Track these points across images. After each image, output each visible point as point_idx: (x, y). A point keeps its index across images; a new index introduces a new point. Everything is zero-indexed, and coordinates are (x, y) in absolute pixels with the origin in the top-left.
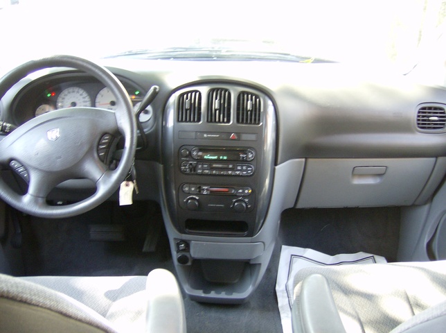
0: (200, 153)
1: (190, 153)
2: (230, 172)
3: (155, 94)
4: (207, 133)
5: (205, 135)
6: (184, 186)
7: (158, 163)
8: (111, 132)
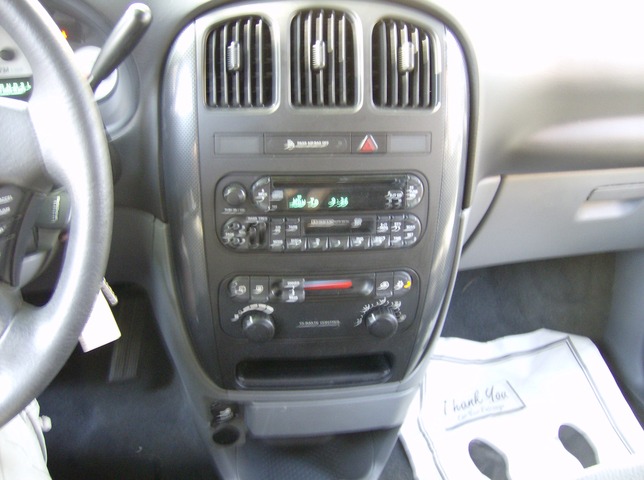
0: (278, 195)
1: (250, 196)
2: (359, 241)
3: (139, 29)
4: (296, 137)
5: (290, 144)
6: (235, 282)
7: (150, 218)
8: (17, 181)
